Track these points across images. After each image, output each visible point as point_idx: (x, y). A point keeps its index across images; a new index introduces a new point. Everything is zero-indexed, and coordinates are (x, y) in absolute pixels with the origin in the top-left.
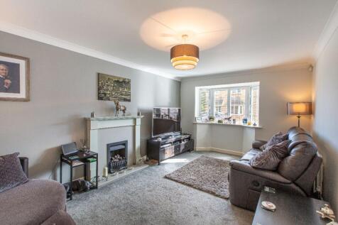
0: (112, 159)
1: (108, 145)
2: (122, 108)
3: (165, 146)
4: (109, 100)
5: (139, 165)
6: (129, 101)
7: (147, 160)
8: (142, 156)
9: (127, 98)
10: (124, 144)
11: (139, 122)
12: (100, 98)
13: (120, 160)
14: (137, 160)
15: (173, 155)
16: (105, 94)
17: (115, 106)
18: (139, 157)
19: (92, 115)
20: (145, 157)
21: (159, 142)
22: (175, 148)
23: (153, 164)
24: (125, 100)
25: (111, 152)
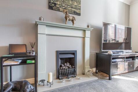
0: (61, 66)
1: (57, 52)
2: (71, 18)
3: (117, 60)
4: (59, 10)
5: (88, 76)
6: (79, 14)
7: (96, 73)
8: (91, 67)
9: (78, 11)
10: (74, 54)
11: (88, 34)
12: (50, 8)
13: (69, 67)
14: (86, 71)
15: (127, 71)
16: (55, 4)
17: (64, 15)
18: (87, 68)
19: (40, 19)
20: (94, 70)
21: (110, 55)
22: (129, 65)
23: (103, 78)
24: (75, 13)
25: (61, 59)
